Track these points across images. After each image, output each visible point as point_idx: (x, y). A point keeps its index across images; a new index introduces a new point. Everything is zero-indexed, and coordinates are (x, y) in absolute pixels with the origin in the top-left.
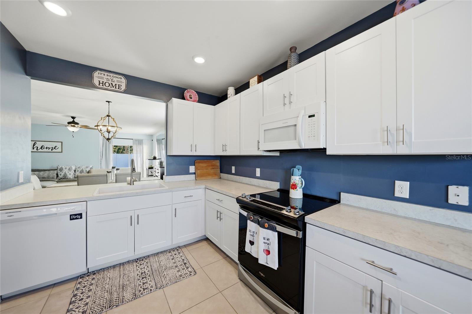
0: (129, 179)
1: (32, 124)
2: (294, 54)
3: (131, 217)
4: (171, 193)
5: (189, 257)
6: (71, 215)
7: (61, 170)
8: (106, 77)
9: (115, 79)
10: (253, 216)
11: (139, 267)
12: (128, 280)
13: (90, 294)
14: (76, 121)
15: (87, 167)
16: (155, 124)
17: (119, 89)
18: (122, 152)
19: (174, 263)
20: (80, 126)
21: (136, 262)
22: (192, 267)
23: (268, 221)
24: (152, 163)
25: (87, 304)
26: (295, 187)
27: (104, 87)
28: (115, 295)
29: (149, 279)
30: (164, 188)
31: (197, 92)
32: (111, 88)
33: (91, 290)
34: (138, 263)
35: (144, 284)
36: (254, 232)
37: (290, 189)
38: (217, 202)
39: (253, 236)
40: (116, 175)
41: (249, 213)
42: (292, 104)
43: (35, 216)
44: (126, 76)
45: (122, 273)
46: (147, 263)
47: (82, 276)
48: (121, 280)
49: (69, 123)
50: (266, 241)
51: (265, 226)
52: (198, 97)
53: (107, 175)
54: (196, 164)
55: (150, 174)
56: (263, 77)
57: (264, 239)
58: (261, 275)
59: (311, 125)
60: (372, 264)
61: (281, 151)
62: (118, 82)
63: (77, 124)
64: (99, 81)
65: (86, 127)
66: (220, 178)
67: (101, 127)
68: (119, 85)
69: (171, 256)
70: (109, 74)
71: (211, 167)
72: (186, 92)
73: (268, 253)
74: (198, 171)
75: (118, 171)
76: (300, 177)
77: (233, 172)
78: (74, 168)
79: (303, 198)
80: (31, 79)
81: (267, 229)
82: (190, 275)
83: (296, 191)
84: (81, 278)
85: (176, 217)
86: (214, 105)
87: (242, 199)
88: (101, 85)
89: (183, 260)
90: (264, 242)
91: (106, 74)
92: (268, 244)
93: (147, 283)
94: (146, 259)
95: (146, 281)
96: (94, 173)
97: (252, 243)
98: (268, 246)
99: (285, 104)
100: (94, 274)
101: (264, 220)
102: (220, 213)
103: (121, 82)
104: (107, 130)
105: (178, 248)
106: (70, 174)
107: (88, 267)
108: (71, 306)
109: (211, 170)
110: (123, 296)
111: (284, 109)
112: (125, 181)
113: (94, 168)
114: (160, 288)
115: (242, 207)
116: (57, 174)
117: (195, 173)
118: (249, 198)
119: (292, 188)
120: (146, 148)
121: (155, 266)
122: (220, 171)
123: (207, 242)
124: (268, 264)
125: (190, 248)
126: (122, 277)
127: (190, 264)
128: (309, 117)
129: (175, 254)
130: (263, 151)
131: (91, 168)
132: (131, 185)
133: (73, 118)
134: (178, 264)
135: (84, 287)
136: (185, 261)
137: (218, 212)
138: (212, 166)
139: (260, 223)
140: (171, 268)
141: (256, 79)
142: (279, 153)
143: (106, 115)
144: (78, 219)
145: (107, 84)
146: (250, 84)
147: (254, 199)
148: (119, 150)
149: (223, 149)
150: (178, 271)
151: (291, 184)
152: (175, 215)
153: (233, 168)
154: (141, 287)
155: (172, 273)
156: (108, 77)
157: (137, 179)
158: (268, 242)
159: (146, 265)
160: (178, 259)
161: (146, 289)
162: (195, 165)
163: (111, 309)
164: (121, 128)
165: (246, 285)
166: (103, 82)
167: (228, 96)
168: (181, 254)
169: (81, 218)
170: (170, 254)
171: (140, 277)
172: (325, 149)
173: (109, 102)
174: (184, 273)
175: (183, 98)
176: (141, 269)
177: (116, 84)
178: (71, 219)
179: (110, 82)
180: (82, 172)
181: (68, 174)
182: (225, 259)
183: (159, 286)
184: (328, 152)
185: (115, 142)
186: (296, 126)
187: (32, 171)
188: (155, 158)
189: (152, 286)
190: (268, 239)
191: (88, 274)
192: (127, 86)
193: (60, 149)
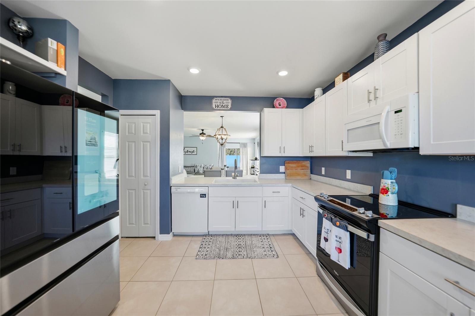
0: (233, 174)
1: (184, 136)
2: (382, 43)
3: (233, 201)
4: (261, 187)
5: (275, 244)
6: (201, 194)
7: (196, 167)
8: (219, 101)
9: (225, 102)
10: (327, 214)
11: (237, 240)
12: (230, 246)
13: (209, 246)
14: (204, 133)
15: (210, 165)
16: (254, 129)
17: (227, 108)
18: (233, 154)
19: (262, 245)
20: (206, 136)
21: (236, 236)
22: (276, 251)
23: (340, 220)
24: (254, 164)
25: (207, 251)
26: (385, 191)
27: (219, 108)
28: (222, 252)
29: (243, 249)
30: (257, 183)
31: (286, 99)
32: (222, 109)
33: (210, 245)
34: (237, 237)
35: (239, 251)
36: (328, 229)
37: (380, 194)
38: (301, 200)
39: (327, 233)
40: (226, 171)
41: (325, 211)
42: (378, 100)
43: (186, 192)
44: (231, 98)
45: (227, 240)
46: (243, 239)
47: (205, 235)
48: (226, 245)
49: (200, 134)
50: (338, 239)
51: (337, 225)
52: (286, 103)
53: (221, 172)
54: (285, 164)
55: (252, 173)
56: (350, 74)
57: (336, 237)
58: (335, 273)
59: (398, 121)
60: (456, 284)
61: (375, 151)
62: (226, 103)
63: (205, 134)
64: (216, 105)
65: (210, 136)
66: (311, 179)
67: (217, 136)
68: (227, 105)
69: (261, 239)
70: (221, 99)
71: (301, 168)
72: (275, 100)
73: (339, 251)
74: (288, 171)
75: (228, 169)
76: (394, 181)
77: (323, 173)
78: (203, 166)
79: (398, 205)
80: (184, 111)
81: (339, 227)
82: (273, 257)
83: (386, 196)
84: (205, 236)
85: (265, 208)
86: (302, 108)
87: (320, 197)
88: (217, 107)
89: (270, 245)
90: (336, 240)
91: (219, 99)
92: (340, 243)
93: (241, 251)
94: (243, 236)
95: (241, 250)
96: (213, 169)
97: (326, 240)
98: (340, 245)
99: (369, 101)
100: (212, 236)
101: (337, 219)
102: (303, 210)
103: (228, 103)
104: (221, 138)
105: (267, 235)
106: (201, 170)
107: (209, 230)
108: (200, 249)
109: (300, 170)
110: (226, 254)
111: (370, 106)
112: (231, 176)
113: (214, 166)
114: (249, 258)
115: (320, 205)
116: (194, 170)
117: (285, 173)
118: (326, 198)
119: (381, 193)
120: (249, 150)
121: (249, 243)
122: (310, 172)
123: (293, 237)
124: (339, 262)
125: (277, 237)
126: (227, 243)
127: (274, 249)
128: (396, 112)
129: (264, 239)
130: (348, 151)
131: (212, 166)
132: (234, 179)
133: (203, 130)
134: (265, 246)
135: (206, 242)
136: (271, 246)
137: (301, 209)
138: (302, 166)
139: (333, 220)
140: (260, 247)
141: (341, 76)
142: (372, 154)
143: (220, 127)
144: (204, 197)
145: (220, 106)
146: (335, 83)
147: (332, 199)
148: (231, 152)
149: (310, 150)
150: (265, 251)
151: (381, 188)
152: (265, 206)
153: (323, 169)
154: (237, 253)
155: (259, 251)
156: (221, 101)
157: (238, 175)
158: (340, 241)
159: (242, 240)
160: (266, 242)
161: (241, 255)
162: (285, 166)
163: (220, 259)
164: (230, 136)
165: (323, 281)
166: (218, 105)
167: (315, 98)
168: (269, 240)
169: (205, 197)
170: (260, 238)
171: (237, 246)
172: (417, 149)
173: (222, 117)
174: (269, 254)
175: (274, 107)
176: (239, 242)
177: (225, 105)
178: (201, 197)
179: (221, 104)
180: (207, 168)
181: (200, 171)
182: (307, 255)
183: (249, 256)
184: (422, 152)
185: (228, 146)
186: (379, 124)
187: (184, 167)
188: (256, 159)
189: (244, 254)
190: (340, 238)
191: (208, 235)
192: (232, 105)
193: (196, 152)
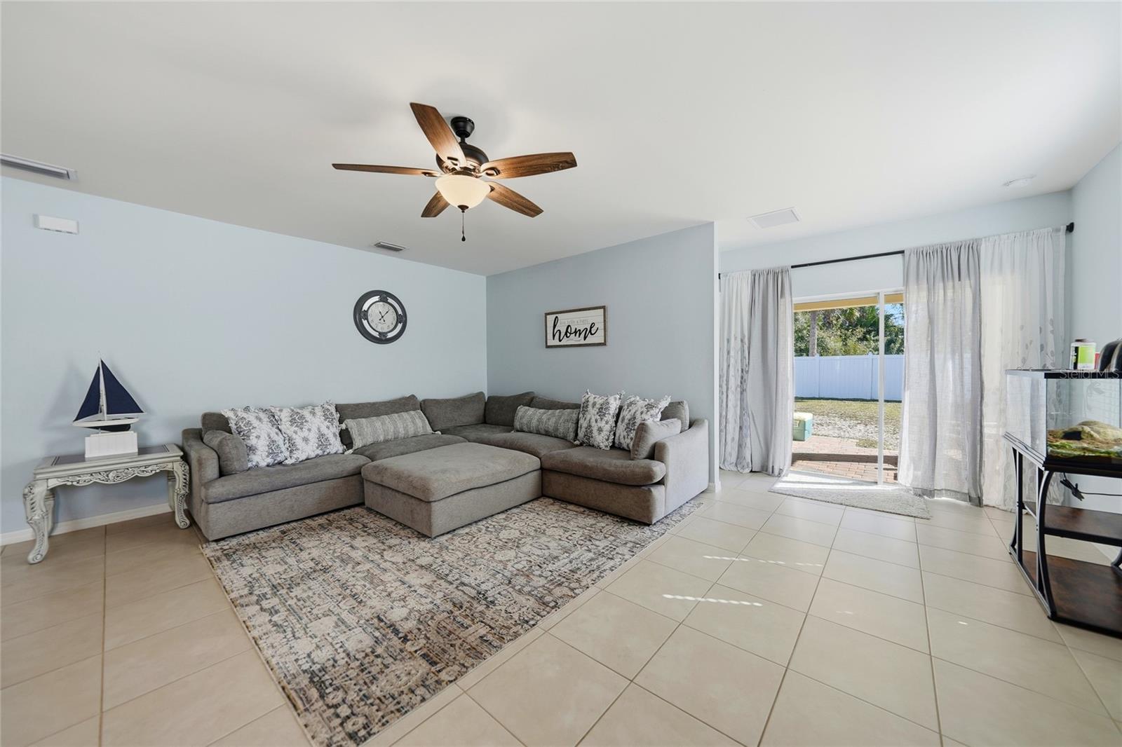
7: (583, 409)
193: (601, 333)
